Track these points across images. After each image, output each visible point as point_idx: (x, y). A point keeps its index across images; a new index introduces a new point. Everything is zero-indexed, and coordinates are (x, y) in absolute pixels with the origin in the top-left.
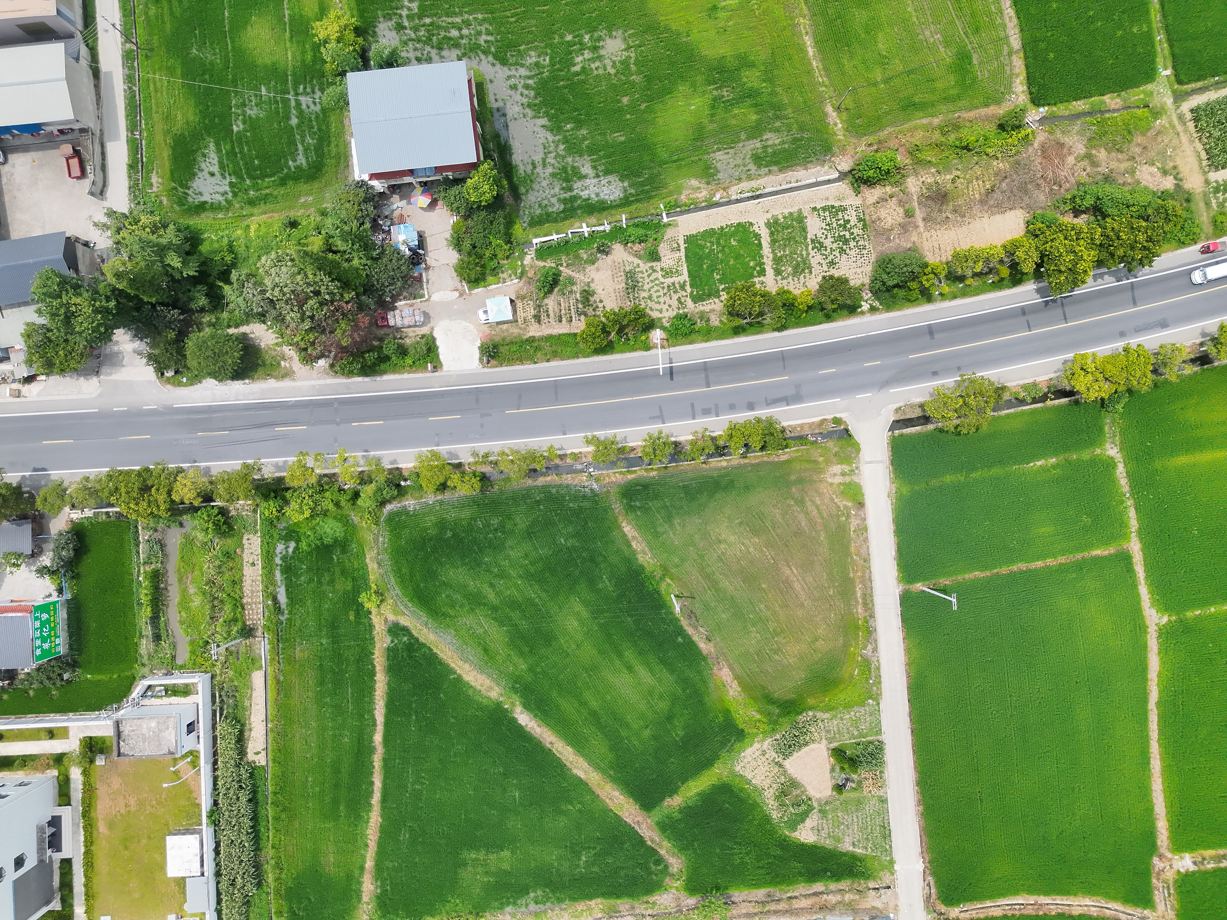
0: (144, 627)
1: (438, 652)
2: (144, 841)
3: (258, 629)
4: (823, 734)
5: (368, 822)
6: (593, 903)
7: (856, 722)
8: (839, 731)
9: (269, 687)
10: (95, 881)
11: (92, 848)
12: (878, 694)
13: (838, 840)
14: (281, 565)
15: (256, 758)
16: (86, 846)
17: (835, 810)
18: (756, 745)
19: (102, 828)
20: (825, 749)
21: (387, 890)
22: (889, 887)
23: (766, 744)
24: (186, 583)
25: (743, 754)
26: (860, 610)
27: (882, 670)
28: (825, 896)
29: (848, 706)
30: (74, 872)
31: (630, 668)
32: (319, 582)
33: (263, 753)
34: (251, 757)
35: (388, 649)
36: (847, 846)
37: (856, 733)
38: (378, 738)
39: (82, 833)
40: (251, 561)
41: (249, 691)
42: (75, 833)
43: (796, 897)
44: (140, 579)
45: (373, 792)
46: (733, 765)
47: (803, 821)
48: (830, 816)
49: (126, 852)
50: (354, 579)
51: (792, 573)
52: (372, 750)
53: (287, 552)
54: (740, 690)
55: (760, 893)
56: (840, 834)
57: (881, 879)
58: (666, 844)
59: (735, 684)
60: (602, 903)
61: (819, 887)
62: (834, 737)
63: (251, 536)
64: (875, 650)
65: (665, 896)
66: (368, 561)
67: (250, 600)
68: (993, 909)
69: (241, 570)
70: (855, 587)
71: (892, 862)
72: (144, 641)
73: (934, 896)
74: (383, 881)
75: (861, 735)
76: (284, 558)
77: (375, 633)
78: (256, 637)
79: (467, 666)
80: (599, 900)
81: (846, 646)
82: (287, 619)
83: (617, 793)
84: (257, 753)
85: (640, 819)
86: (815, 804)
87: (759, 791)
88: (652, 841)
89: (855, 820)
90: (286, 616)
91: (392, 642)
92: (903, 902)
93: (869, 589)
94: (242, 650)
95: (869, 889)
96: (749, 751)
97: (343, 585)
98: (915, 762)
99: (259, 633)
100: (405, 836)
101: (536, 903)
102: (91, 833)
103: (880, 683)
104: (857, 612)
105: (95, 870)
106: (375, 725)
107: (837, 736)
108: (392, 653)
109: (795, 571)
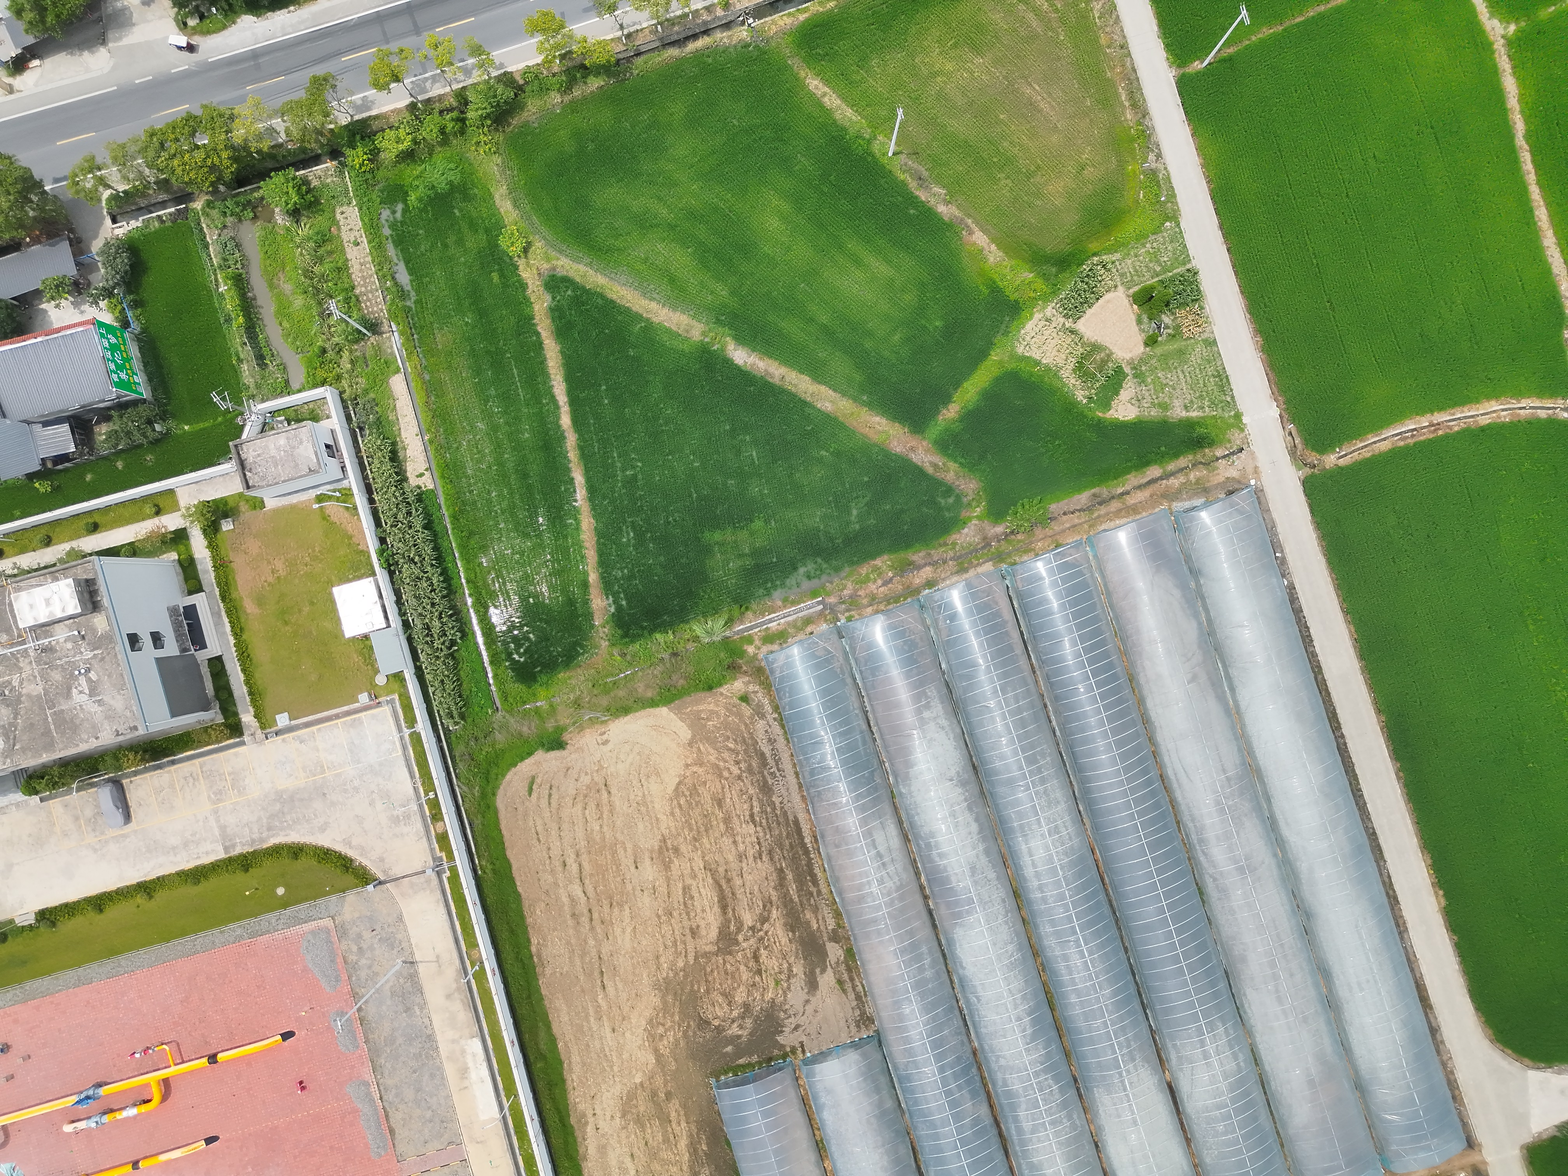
0: (240, 349)
1: (614, 297)
2: (306, 609)
3: (382, 323)
4: (1118, 279)
5: (578, 528)
6: (878, 562)
7: (1155, 256)
8: (1136, 271)
9: (413, 391)
10: (257, 675)
11: (244, 637)
12: (1174, 210)
13: (1164, 407)
14: (391, 235)
15: (420, 482)
16: (236, 635)
17: (1153, 370)
18: (1037, 316)
19: (249, 607)
20: (1124, 296)
21: (622, 605)
22: (1241, 450)
23: (1049, 311)
24: (279, 285)
25: (1023, 332)
26: (1129, 117)
27: (1173, 181)
28: (1164, 481)
29: (1141, 238)
30: (228, 673)
31: (858, 262)
32: (446, 246)
33: (428, 474)
34: (413, 481)
35: (552, 310)
36: (1178, 412)
37: (1158, 269)
38: (566, 420)
39: (226, 620)
40: (352, 239)
41: (391, 401)
42: (218, 624)
43: (1127, 493)
44: (220, 290)
45: (575, 491)
46: (1013, 347)
47: (1117, 394)
48: (1149, 380)
49: (287, 628)
50: (487, 231)
51: (1033, 91)
52: (562, 438)
53: (394, 218)
54: (1001, 254)
55: (1083, 498)
56: (1166, 399)
57: (1229, 441)
58: (953, 466)
59: (993, 247)
60: (890, 560)
61: (1154, 471)
62: (1132, 280)
63: (344, 208)
64: (1159, 156)
65: (966, 530)
66: (498, 202)
67: (363, 289)
68: (1378, 445)
69: (343, 252)
70: (1116, 90)
71: (1238, 416)
72: (245, 367)
73: (1300, 447)
74: (615, 596)
75: (1165, 270)
76: (393, 226)
77: (529, 291)
78: (380, 334)
79: (653, 305)
80: (886, 557)
81: (1121, 164)
82: (415, 302)
83: (878, 419)
84: (421, 475)
85: (914, 443)
86: (1127, 370)
87: (1052, 372)
88: (935, 466)
89: (1181, 376)
90: (413, 299)
91: (554, 298)
92: (1263, 461)
93: (1135, 84)
94: (369, 352)
95: (1218, 459)
96: (1030, 325)
97: (474, 242)
98: (1240, 286)
99: (386, 328)
100: (628, 536)
101: (809, 578)
102: (238, 618)
103: (1174, 196)
104: (1126, 120)
105: (254, 661)
106: (558, 407)
107: (1135, 278)
108: (557, 313)
109: (1037, 88)
